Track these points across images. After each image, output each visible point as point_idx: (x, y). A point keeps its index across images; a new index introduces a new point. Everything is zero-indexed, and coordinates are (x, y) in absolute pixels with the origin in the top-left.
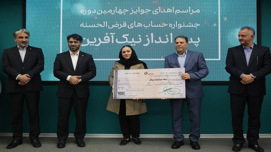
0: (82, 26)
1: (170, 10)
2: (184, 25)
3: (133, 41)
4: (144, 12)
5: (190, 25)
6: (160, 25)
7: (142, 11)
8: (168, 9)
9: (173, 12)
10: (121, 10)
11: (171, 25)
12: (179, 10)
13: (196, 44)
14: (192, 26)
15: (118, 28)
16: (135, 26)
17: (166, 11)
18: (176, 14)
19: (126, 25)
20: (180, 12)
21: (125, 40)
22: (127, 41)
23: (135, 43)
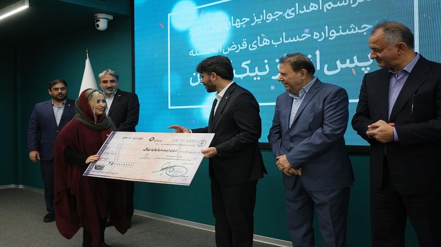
0: (191, 55)
1: (315, 5)
2: (341, 31)
3: (257, 72)
4: (272, 17)
5: (353, 29)
6: (297, 37)
7: (269, 16)
8: (312, 4)
9: (321, 8)
10: (239, 20)
11: (316, 36)
12: (330, 3)
13: (366, 67)
14: (357, 31)
15: (236, 52)
16: (259, 45)
17: (308, 8)
18: (325, 11)
19: (246, 45)
20: (332, 5)
21: (245, 71)
22: (248, 73)
23: (259, 76)
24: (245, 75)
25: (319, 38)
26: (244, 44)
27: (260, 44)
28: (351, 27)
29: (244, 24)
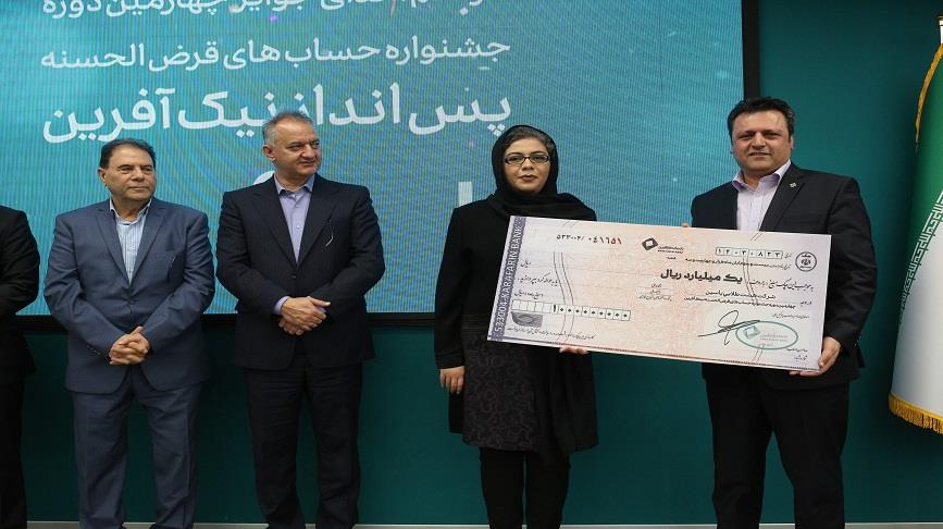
2: (445, 49)
3: (245, 119)
5: (470, 49)
11: (392, 53)
16: (252, 59)
19: (216, 56)
21: (213, 114)
22: (221, 120)
23: (252, 128)
24: (211, 124)
25: (399, 59)
26: (212, 53)
27: (255, 56)
28: (467, 43)
29: (211, 8)
